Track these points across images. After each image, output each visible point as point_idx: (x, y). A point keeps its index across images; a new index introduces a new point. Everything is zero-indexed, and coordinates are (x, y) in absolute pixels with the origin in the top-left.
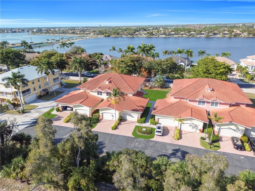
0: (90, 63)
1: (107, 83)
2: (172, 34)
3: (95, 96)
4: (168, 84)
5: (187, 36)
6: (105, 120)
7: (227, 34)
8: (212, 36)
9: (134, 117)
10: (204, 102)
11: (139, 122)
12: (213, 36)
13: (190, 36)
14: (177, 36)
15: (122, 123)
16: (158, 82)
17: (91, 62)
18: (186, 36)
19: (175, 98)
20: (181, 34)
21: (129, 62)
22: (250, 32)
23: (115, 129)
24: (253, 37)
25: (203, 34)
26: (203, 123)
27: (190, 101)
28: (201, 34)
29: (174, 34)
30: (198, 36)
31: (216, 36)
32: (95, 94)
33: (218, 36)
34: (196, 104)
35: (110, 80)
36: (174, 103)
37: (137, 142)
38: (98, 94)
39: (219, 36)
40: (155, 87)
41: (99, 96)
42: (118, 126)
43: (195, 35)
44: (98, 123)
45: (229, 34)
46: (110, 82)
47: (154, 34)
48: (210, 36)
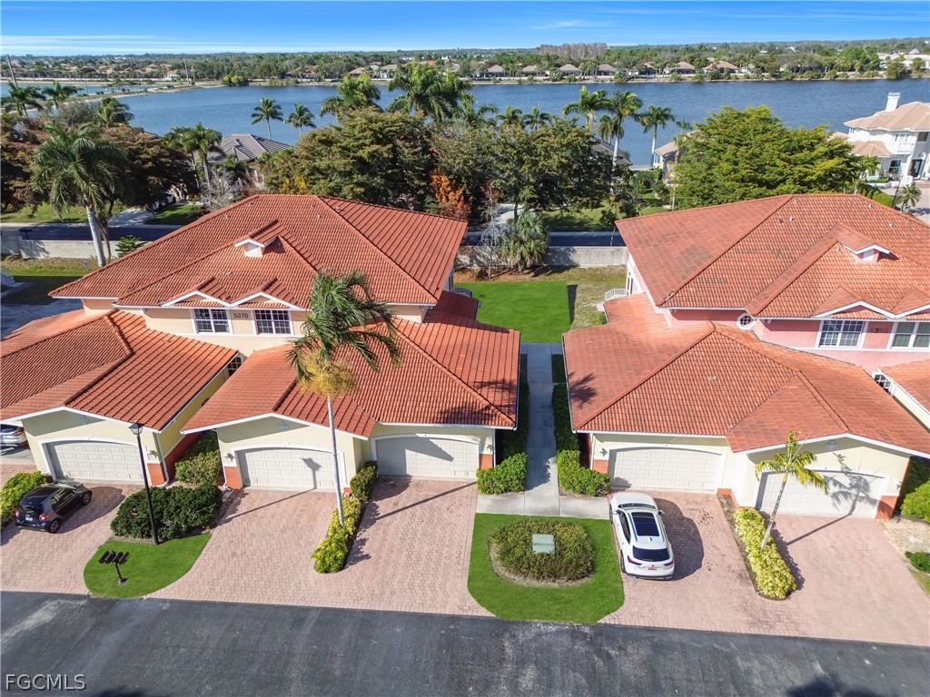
0: (150, 164)
1: (256, 252)
2: (493, 74)
3: (181, 341)
4: (563, 249)
5: (548, 80)
6: (265, 492)
7: (688, 72)
8: (636, 81)
9: (450, 458)
10: (854, 328)
11: (488, 484)
12: (643, 81)
13: (562, 79)
14: (514, 80)
15: (384, 506)
16: (522, 242)
17: (155, 159)
18: (547, 82)
19: (679, 315)
20: (527, 74)
21: (367, 142)
22: (762, 64)
23: (342, 568)
24: (773, 79)
25: (606, 73)
26: (907, 461)
27: (774, 325)
28: (600, 73)
29: (501, 75)
30: (587, 82)
31: (653, 81)
32: (185, 329)
33: (659, 78)
34: (805, 344)
35: (270, 236)
36: (689, 345)
37: (521, 663)
38: (203, 327)
39: (661, 80)
40: (500, 271)
41: (211, 337)
42: (355, 533)
43: (577, 77)
44: (213, 526)
45: (694, 72)
46: (275, 246)
48: (629, 79)
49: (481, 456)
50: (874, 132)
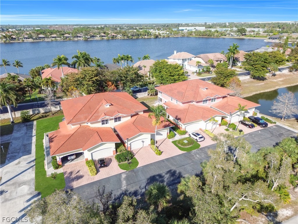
1: (108, 106)
2: (41, 38)
4: (135, 94)
5: (62, 39)
6: (135, 150)
7: (104, 36)
8: (90, 39)
9: (162, 135)
12: (92, 39)
13: (66, 39)
14: (50, 40)
18: (61, 40)
20: (53, 37)
22: (124, 34)
23: (161, 154)
24: (128, 38)
25: (80, 37)
28: (78, 37)
29: (44, 38)
30: (75, 40)
31: (95, 39)
32: (99, 125)
38: (103, 124)
39: (98, 39)
43: (71, 38)
44: (134, 156)
45: (106, 36)
47: (15, 39)
48: (88, 39)
49: (167, 133)
50: (174, 59)
